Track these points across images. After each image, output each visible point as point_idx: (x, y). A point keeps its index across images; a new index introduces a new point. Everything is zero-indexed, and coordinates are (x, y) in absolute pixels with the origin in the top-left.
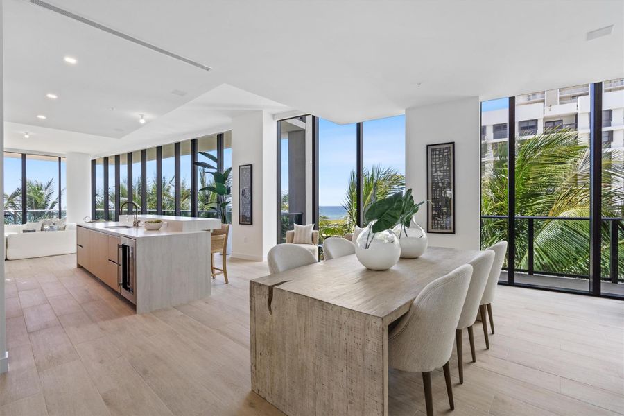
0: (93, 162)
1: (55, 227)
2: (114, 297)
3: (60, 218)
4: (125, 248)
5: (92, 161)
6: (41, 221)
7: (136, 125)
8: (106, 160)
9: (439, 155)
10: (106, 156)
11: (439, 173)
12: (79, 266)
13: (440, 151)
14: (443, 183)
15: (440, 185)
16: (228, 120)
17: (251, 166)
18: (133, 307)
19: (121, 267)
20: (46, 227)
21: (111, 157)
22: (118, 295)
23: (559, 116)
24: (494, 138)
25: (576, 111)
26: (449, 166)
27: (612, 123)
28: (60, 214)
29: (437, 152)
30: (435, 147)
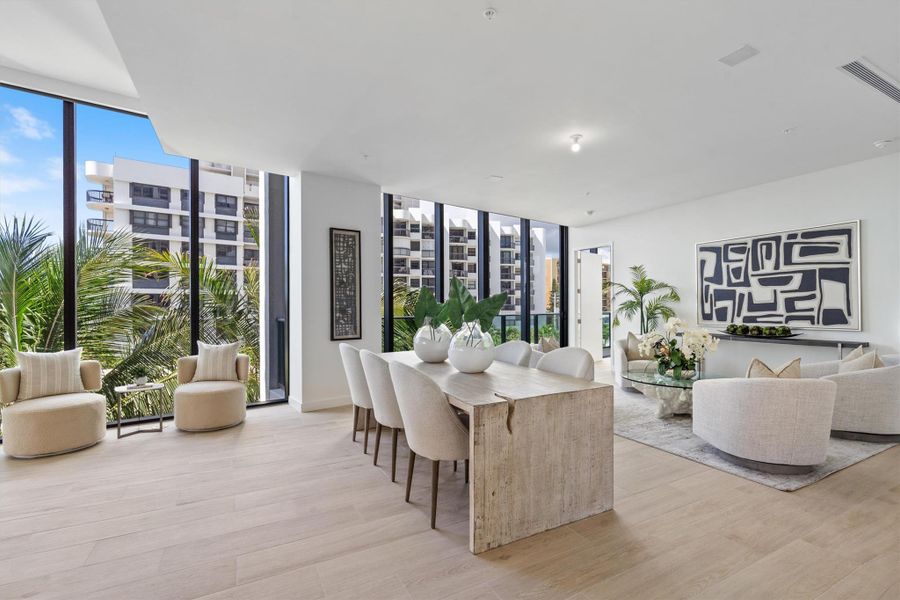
9: (343, 243)
11: (344, 266)
13: (344, 238)
14: (348, 278)
15: (345, 280)
26: (354, 258)
29: (342, 240)
30: (339, 232)
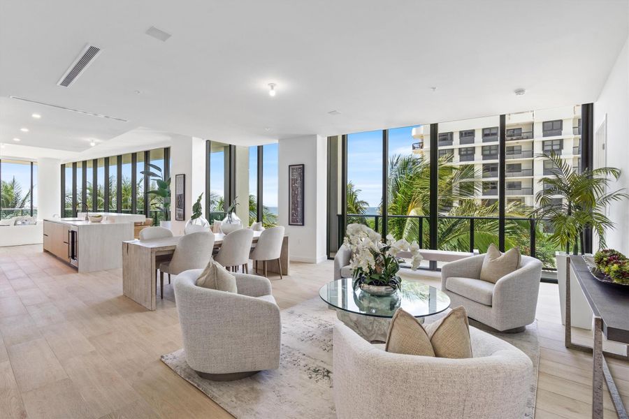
0: (63, 167)
1: (27, 223)
2: (65, 265)
3: (32, 216)
4: (73, 232)
5: (62, 165)
6: (14, 218)
7: (87, 146)
8: (75, 164)
10: (75, 161)
12: (46, 251)
16: (169, 138)
17: (184, 175)
18: (76, 269)
19: (70, 245)
20: (19, 223)
21: (79, 162)
22: (69, 264)
23: (518, 124)
24: (461, 144)
25: (532, 120)
27: (563, 132)
28: (32, 212)
